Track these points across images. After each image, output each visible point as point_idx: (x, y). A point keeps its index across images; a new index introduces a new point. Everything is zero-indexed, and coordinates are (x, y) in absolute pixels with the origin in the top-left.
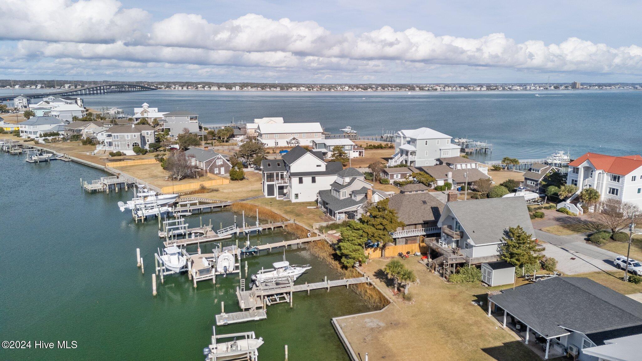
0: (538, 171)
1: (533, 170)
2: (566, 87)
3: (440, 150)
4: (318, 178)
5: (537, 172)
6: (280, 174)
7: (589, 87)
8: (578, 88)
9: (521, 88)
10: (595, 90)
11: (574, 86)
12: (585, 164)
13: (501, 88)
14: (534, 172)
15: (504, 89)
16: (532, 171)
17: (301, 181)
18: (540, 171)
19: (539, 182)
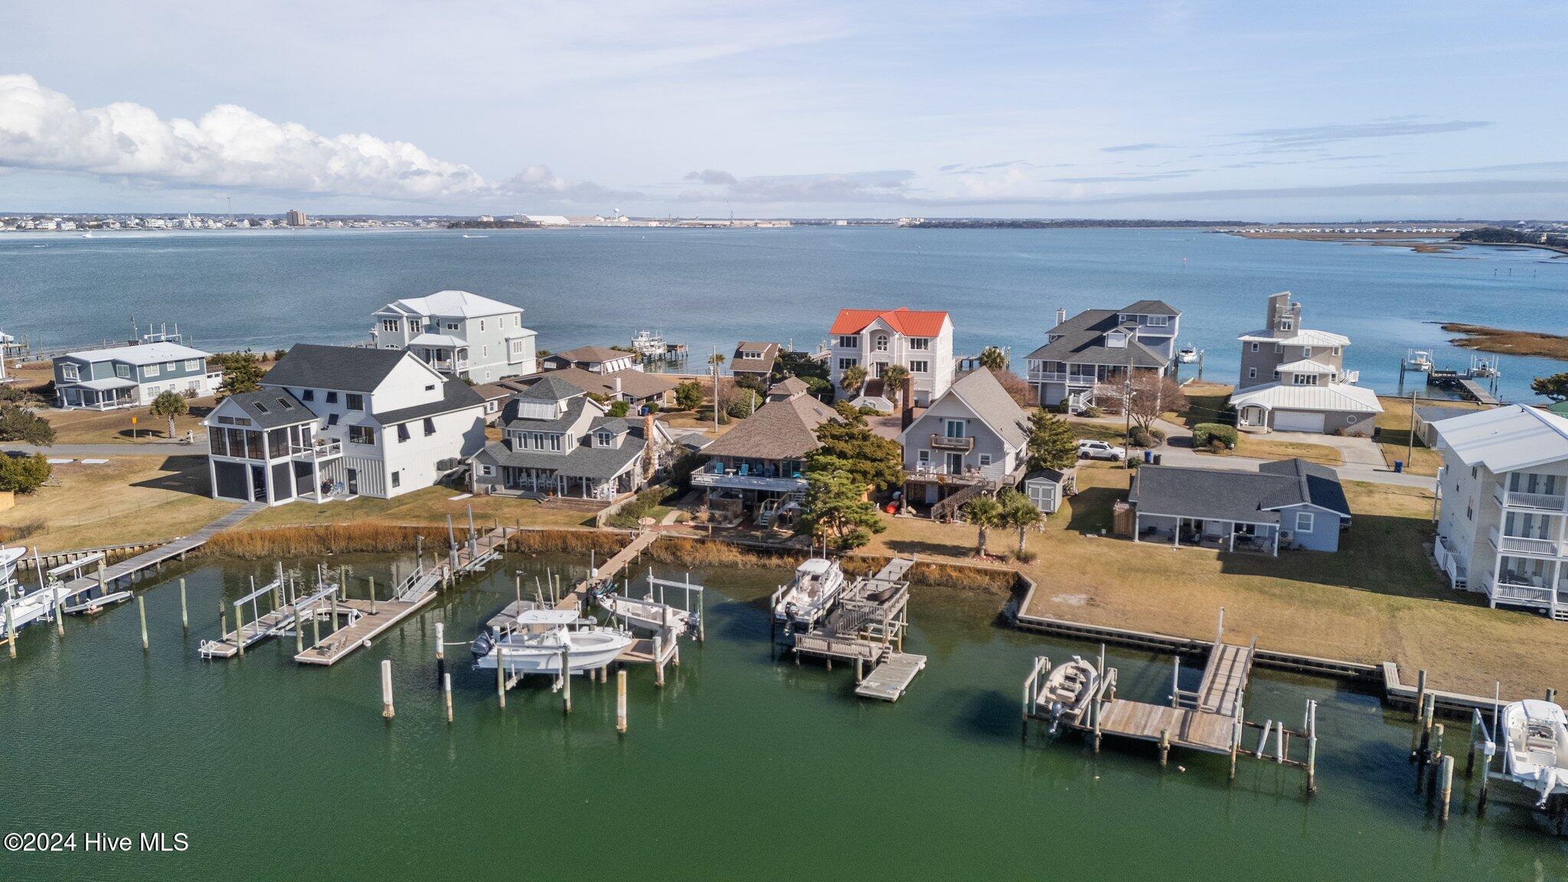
0: (759, 355)
1: (747, 355)
2: (276, 222)
3: (507, 340)
4: (437, 420)
5: (756, 358)
6: (300, 428)
7: (324, 223)
8: (304, 225)
9: (170, 225)
10: (337, 229)
11: (292, 219)
12: (874, 326)
13: (118, 225)
14: (750, 358)
15: (125, 226)
16: (744, 357)
17: (403, 435)
18: (762, 355)
19: (768, 375)
